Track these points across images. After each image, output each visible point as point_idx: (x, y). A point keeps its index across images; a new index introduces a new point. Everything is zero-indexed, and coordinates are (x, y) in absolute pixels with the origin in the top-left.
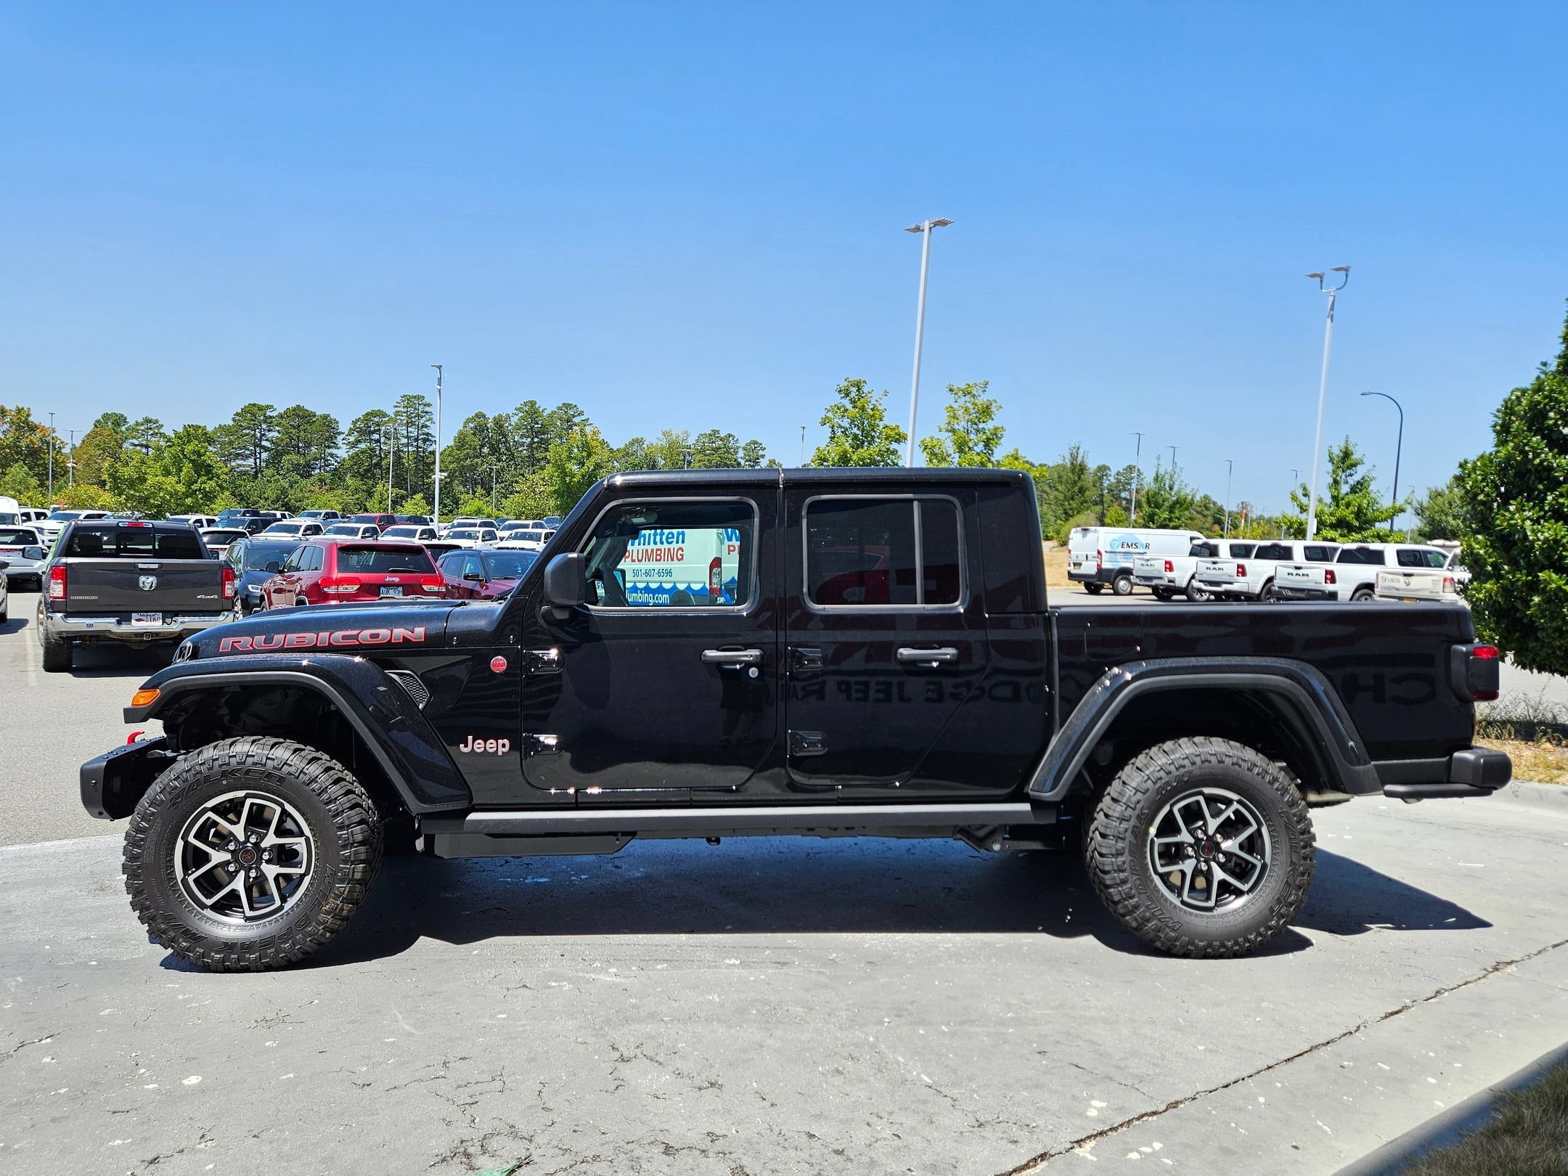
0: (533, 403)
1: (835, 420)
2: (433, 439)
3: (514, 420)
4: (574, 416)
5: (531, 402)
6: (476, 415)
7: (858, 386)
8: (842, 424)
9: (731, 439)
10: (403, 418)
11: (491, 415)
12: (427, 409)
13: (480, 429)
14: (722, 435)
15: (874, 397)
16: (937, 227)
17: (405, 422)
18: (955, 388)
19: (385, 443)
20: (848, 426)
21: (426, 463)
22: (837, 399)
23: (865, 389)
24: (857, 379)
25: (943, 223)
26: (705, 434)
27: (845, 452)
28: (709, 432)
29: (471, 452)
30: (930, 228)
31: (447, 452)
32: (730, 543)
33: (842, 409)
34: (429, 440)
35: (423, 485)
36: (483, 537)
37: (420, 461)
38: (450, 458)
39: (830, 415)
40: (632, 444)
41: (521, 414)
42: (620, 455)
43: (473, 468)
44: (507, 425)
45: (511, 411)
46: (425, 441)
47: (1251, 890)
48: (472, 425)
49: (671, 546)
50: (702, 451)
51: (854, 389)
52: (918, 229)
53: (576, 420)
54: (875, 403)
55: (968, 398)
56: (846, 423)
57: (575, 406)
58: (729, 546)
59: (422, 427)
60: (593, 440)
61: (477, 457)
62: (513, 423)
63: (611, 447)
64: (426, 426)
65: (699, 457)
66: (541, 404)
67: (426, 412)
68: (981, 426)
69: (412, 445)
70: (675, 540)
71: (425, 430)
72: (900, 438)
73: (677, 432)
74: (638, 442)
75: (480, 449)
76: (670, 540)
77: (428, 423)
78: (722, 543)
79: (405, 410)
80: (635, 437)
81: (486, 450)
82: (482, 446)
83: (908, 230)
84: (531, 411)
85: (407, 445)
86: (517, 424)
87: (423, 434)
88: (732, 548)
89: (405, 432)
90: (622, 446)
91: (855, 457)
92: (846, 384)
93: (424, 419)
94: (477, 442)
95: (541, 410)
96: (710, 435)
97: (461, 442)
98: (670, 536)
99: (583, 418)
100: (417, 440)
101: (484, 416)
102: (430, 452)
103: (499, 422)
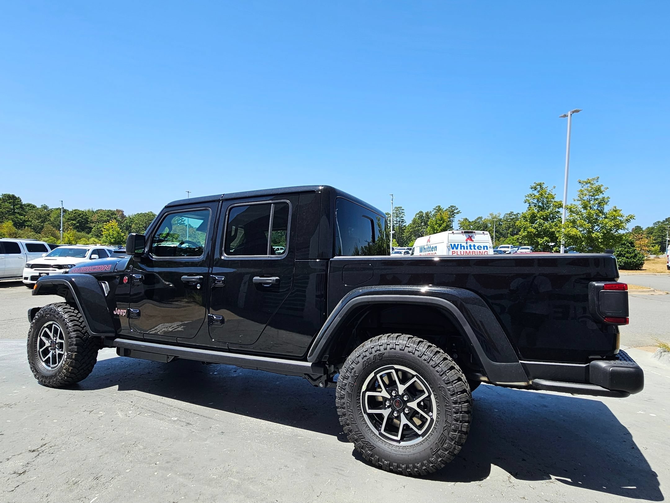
0: (439, 206)
1: (531, 201)
2: (405, 221)
3: (433, 213)
4: (454, 210)
5: (438, 206)
6: (420, 212)
7: (540, 185)
8: (534, 202)
9: (519, 215)
10: (395, 215)
11: (424, 212)
12: (403, 211)
13: (421, 217)
14: (515, 213)
15: (549, 188)
16: (574, 113)
17: (395, 216)
18: (581, 181)
19: (389, 223)
20: (536, 202)
21: (402, 229)
22: (531, 192)
23: (544, 186)
24: (540, 182)
25: (577, 111)
26: (507, 214)
27: (533, 213)
28: (509, 212)
29: (418, 225)
30: (571, 115)
31: (410, 226)
32: (453, 250)
33: (533, 196)
34: (403, 222)
35: (402, 237)
36: (404, 253)
37: (400, 229)
38: (410, 227)
39: (527, 198)
40: (478, 219)
41: (435, 211)
42: (473, 223)
43: (418, 230)
44: (430, 215)
45: (432, 210)
46: (402, 222)
47: (423, 435)
48: (418, 216)
49: (433, 252)
50: (507, 220)
51: (539, 187)
52: (565, 116)
53: (455, 211)
54: (549, 192)
55: (589, 185)
56: (535, 201)
57: (455, 206)
58: (453, 252)
59: (401, 217)
60: (445, 217)
61: (420, 226)
62: (432, 214)
63: (469, 220)
64: (402, 217)
65: (504, 223)
66: (442, 207)
67: (403, 212)
68: (596, 197)
69: (398, 224)
70: (434, 250)
71: (402, 218)
72: (560, 206)
73: (495, 213)
74: (481, 218)
75: (421, 224)
76: (432, 250)
77: (403, 216)
78: (449, 250)
79: (396, 212)
80: (479, 216)
81: (423, 224)
82: (421, 223)
83: (561, 117)
84: (439, 209)
85: (396, 224)
86: (434, 214)
87: (402, 220)
88: (454, 252)
89: (395, 219)
90: (474, 220)
91: (538, 215)
92: (535, 185)
93: (402, 214)
94: (420, 221)
95: (442, 208)
96: (510, 214)
97: (414, 222)
98: (433, 248)
99: (458, 210)
100: (399, 222)
101: (422, 212)
102: (404, 226)
103: (427, 214)
